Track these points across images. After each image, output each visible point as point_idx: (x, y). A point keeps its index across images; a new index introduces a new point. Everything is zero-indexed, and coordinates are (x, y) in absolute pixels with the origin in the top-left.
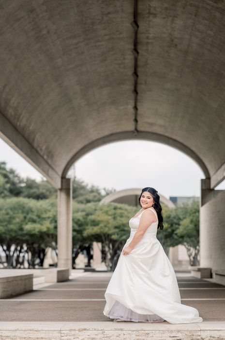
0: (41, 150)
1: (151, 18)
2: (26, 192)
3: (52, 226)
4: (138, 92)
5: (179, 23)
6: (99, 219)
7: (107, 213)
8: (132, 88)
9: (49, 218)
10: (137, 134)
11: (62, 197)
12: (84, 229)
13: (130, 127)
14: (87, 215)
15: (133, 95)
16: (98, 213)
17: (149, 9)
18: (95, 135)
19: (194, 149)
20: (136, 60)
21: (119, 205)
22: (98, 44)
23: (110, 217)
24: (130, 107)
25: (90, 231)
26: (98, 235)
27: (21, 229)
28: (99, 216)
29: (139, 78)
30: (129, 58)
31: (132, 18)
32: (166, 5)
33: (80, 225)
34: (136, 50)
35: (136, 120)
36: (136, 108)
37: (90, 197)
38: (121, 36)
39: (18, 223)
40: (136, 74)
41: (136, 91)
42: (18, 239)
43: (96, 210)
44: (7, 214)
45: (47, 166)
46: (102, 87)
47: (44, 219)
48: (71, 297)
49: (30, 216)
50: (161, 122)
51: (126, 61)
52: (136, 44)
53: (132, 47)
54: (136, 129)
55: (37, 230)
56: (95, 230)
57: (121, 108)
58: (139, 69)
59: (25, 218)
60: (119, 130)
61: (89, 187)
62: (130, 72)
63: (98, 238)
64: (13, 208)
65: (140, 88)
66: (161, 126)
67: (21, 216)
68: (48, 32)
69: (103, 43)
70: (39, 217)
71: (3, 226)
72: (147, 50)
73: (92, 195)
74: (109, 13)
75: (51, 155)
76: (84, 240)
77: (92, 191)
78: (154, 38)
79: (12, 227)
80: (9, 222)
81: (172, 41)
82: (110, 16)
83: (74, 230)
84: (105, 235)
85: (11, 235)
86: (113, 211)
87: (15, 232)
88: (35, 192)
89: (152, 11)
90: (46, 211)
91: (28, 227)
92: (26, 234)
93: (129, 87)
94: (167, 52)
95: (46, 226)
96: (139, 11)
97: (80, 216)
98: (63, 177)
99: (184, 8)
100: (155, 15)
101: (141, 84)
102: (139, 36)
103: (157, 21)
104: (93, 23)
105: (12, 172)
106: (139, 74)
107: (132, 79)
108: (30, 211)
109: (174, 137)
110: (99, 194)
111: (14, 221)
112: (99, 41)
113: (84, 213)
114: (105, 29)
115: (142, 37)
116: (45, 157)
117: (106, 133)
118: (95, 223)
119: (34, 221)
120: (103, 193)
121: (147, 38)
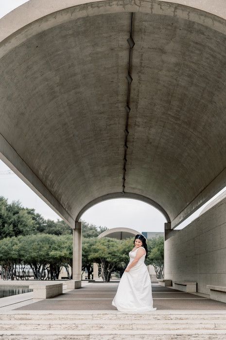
0: (65, 205)
1: (136, 127)
2: (47, 230)
3: (68, 253)
4: (126, 169)
5: (153, 131)
6: (98, 248)
7: (103, 244)
8: (122, 167)
9: (66, 247)
10: (124, 194)
11: (76, 234)
12: (89, 255)
13: (120, 190)
14: (91, 245)
15: (122, 171)
16: (97, 244)
17: (135, 123)
18: (97, 195)
19: (160, 204)
20: (126, 151)
21: (111, 239)
22: (103, 142)
23: (106, 247)
24: (121, 178)
25: (92, 255)
26: (97, 258)
27: (48, 255)
28: (98, 246)
29: (127, 161)
30: (121, 150)
31: (124, 127)
32: (145, 121)
33: (86, 252)
34: (126, 145)
35: (124, 186)
36: (124, 179)
37: (90, 232)
38: (118, 137)
39: (46, 251)
40: (125, 159)
41: (124, 169)
42: (45, 261)
43: (96, 242)
44: (39, 244)
45: (67, 215)
46: (103, 167)
47: (63, 248)
48: (88, 297)
49: (53, 246)
50: (139, 187)
51: (120, 152)
52: (126, 141)
53: (124, 143)
54: (123, 191)
55: (58, 255)
56: (96, 255)
57: (115, 178)
58: (127, 156)
59: (50, 247)
60: (113, 192)
61: (89, 226)
62: (122, 158)
63: (98, 260)
64: (42, 241)
65: (128, 167)
66: (139, 189)
67: (48, 246)
68: (74, 136)
69: (106, 141)
70: (59, 246)
71: (36, 253)
72: (133, 145)
73: (91, 231)
74: (110, 125)
75: (70, 208)
76: (88, 261)
77: (91, 229)
78: (138, 138)
79: (41, 253)
80: (40, 250)
81: (149, 140)
82: (111, 126)
83: (83, 255)
84: (102, 258)
85: (41, 259)
86: (107, 243)
87: (44, 256)
88: (53, 230)
89: (137, 123)
90: (64, 243)
91: (52, 253)
92: (51, 258)
93: (120, 166)
94: (145, 146)
95: (64, 253)
96: (129, 123)
97: (86, 245)
98: (77, 222)
99: (156, 122)
100: (139, 126)
101: (128, 164)
102: (128, 137)
103: (140, 129)
104: (100, 130)
105: (38, 216)
106: (127, 159)
107: (123, 162)
108: (54, 242)
109: (148, 196)
110: (96, 231)
111: (43, 249)
112: (104, 140)
113: (89, 244)
114: (107, 133)
115: (130, 138)
116: (67, 209)
117: (105, 193)
118: (96, 251)
119: (56, 249)
120: (99, 230)
121: (133, 138)
